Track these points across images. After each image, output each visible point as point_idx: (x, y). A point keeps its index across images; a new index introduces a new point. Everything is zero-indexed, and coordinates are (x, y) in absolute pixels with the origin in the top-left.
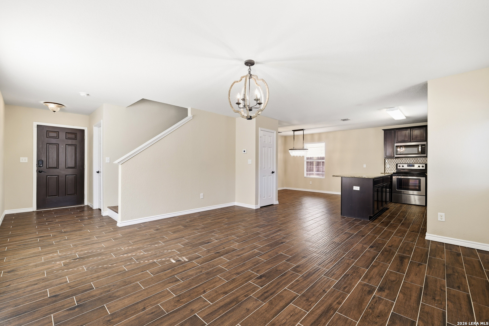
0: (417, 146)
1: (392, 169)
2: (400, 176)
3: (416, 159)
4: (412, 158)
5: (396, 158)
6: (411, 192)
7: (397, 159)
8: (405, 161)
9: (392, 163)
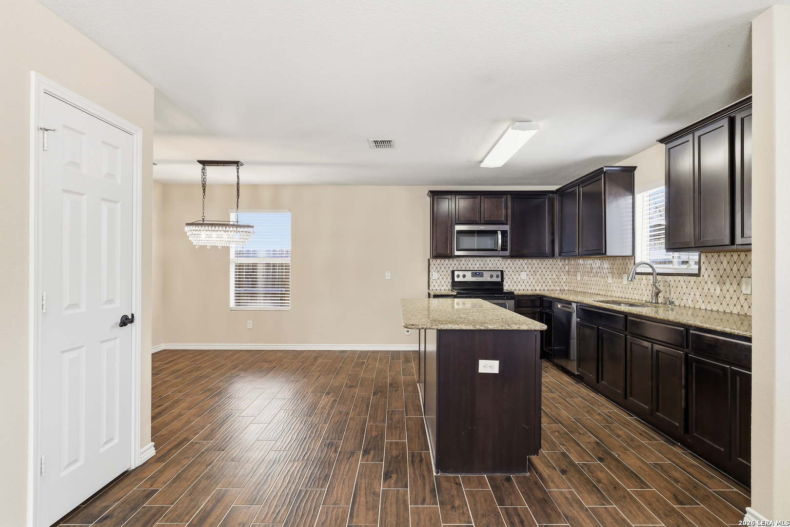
0: (496, 232)
1: (443, 282)
7: (450, 261)
8: (466, 265)
9: (443, 269)
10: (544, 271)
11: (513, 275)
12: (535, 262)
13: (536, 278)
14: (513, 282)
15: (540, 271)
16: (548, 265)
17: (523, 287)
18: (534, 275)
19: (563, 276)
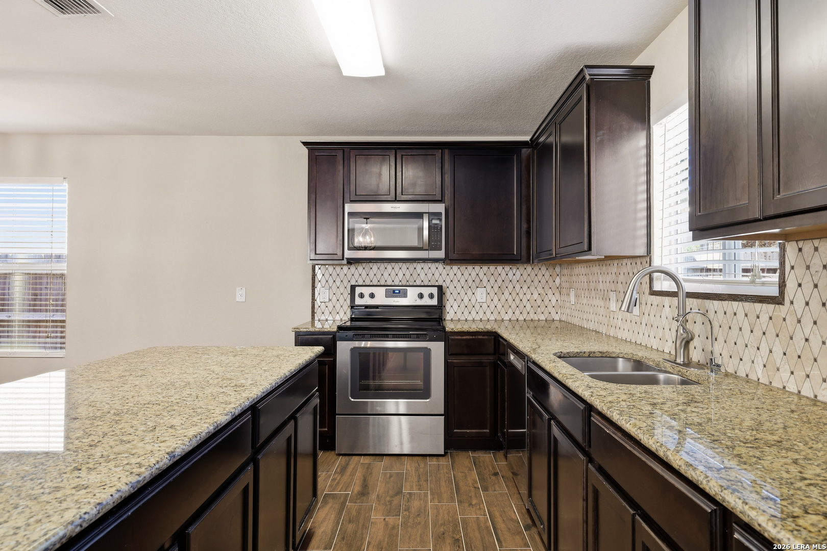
0: (419, 215)
1: (338, 306)
2: (362, 338)
3: (411, 266)
4: (400, 264)
5: (351, 262)
6: (392, 405)
7: (353, 268)
8: (379, 276)
9: (338, 283)
10: (518, 287)
11: (462, 293)
12: (501, 270)
13: (503, 299)
14: (463, 306)
15: (510, 287)
16: (525, 276)
17: (481, 315)
18: (500, 294)
19: (550, 295)
